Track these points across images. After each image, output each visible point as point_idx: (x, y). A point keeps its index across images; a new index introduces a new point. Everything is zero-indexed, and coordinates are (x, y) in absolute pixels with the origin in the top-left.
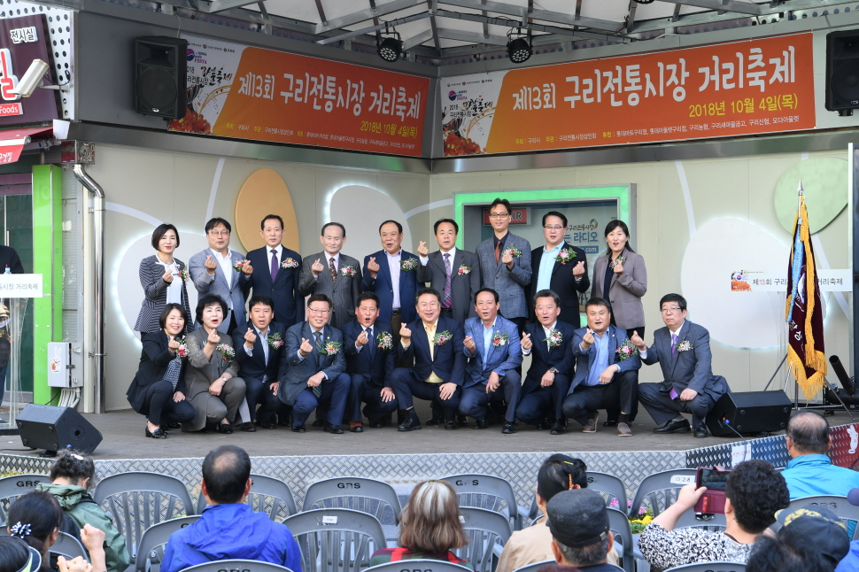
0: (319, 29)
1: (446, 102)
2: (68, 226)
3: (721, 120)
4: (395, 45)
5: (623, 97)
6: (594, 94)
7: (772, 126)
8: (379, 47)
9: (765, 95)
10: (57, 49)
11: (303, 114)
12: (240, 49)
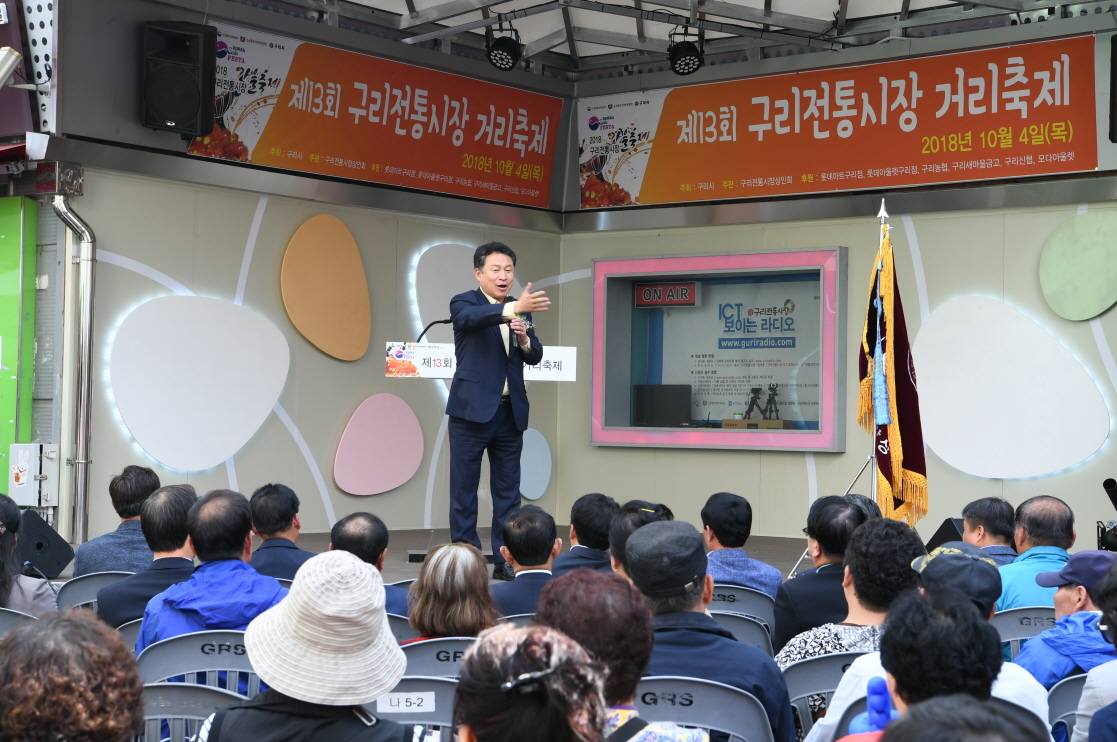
0: (405, 23)
1: (584, 132)
2: (44, 282)
3: (966, 157)
4: (512, 47)
5: (830, 125)
6: (790, 122)
7: (1037, 166)
8: (490, 50)
9: (1027, 123)
10: (36, 34)
11: (380, 139)
12: (292, 45)
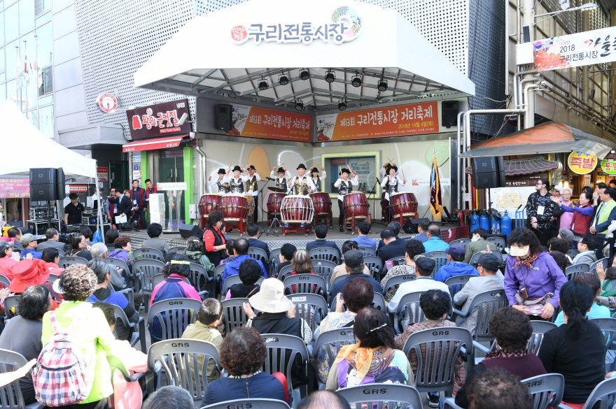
0: (276, 100)
1: (318, 124)
2: (195, 166)
3: (409, 129)
4: (301, 105)
5: (377, 122)
6: (367, 121)
7: (425, 131)
8: (296, 106)
9: (423, 121)
10: (191, 109)
11: (270, 128)
12: (250, 107)
